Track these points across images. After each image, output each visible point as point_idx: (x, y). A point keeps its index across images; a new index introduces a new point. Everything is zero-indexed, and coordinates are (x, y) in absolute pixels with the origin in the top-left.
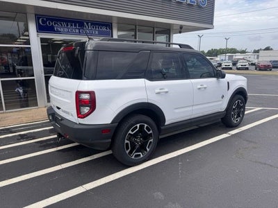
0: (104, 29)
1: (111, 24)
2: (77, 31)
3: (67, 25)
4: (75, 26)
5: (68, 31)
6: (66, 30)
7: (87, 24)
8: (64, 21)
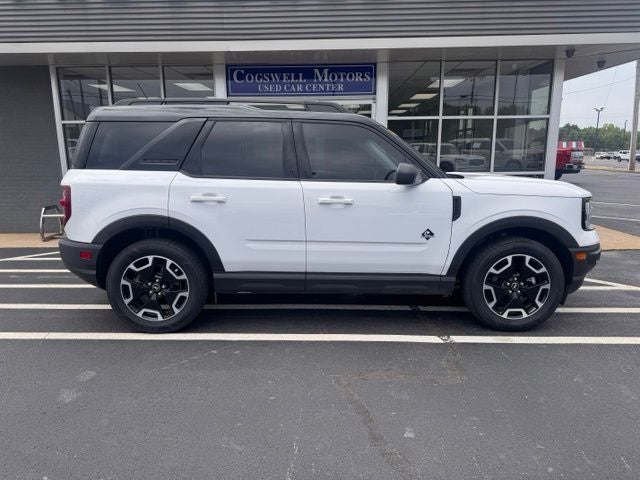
0: (358, 78)
1: (375, 64)
2: (299, 88)
3: (281, 78)
4: (297, 77)
5: (283, 91)
6: (278, 88)
7: (321, 71)
8: (274, 71)
